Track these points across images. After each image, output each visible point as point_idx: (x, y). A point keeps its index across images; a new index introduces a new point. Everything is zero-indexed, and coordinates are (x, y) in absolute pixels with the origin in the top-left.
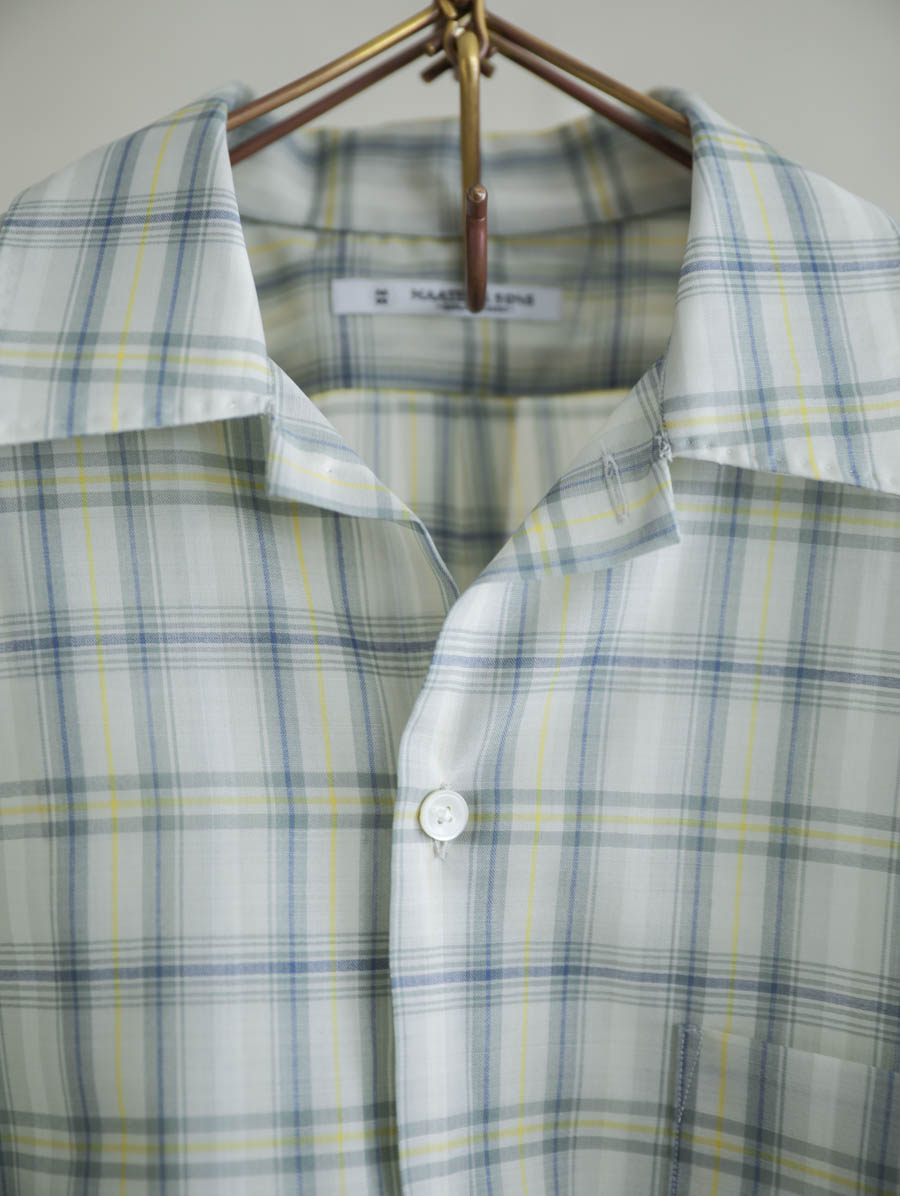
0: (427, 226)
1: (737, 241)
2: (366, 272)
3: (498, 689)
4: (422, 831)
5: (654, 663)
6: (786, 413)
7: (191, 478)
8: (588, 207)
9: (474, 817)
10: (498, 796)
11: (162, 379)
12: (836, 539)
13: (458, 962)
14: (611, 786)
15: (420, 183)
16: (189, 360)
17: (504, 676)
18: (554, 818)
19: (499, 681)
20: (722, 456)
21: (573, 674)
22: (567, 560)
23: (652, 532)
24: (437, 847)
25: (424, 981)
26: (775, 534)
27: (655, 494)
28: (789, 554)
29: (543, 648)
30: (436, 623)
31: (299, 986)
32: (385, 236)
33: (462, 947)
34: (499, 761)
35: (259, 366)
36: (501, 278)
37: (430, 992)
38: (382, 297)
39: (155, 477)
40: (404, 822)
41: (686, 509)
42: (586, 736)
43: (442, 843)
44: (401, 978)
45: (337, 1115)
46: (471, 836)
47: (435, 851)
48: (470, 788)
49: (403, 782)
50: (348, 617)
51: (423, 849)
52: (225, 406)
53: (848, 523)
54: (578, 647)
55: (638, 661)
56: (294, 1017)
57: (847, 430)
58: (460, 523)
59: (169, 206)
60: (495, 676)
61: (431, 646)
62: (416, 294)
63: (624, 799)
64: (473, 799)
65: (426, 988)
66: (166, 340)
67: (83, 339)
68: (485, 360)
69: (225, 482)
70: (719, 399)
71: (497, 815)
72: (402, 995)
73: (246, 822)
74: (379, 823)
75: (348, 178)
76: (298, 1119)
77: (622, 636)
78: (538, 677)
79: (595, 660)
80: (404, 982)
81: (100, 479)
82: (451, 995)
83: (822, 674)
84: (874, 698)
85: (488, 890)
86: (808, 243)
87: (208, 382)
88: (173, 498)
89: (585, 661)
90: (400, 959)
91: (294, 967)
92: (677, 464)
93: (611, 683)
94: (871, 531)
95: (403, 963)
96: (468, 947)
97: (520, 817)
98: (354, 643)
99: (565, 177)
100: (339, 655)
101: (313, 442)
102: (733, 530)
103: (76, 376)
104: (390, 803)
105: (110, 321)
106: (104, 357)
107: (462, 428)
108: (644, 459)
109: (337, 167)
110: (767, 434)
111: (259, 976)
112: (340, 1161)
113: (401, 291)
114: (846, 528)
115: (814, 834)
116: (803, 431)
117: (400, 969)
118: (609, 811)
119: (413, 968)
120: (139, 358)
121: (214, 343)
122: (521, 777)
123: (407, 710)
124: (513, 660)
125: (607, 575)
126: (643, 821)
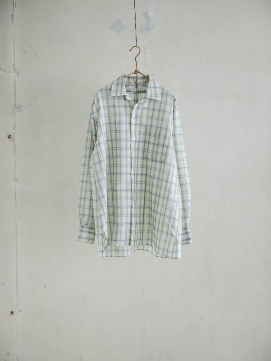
0: (134, 83)
1: (151, 86)
2: (131, 85)
3: (137, 110)
6: (153, 96)
7: (122, 98)
8: (144, 82)
11: (121, 93)
14: (143, 115)
15: (134, 80)
16: (122, 92)
18: (140, 116)
21: (141, 109)
22: (141, 103)
23: (145, 102)
26: (152, 102)
27: (145, 100)
28: (153, 103)
29: (139, 108)
32: (132, 83)
34: (137, 113)
35: (126, 92)
36: (138, 86)
38: (132, 87)
39: (120, 98)
40: (132, 116)
41: (147, 100)
42: (142, 112)
45: (128, 131)
46: (135, 117)
50: (130, 105)
51: (133, 118)
52: (124, 95)
53: (156, 102)
54: (141, 108)
55: (145, 108)
56: (126, 126)
57: (156, 97)
58: (135, 100)
59: (121, 83)
61: (134, 107)
64: (136, 115)
66: (121, 91)
67: (117, 91)
68: (137, 91)
69: (123, 98)
70: (149, 95)
73: (124, 116)
74: (131, 116)
75: (130, 80)
76: (126, 131)
78: (139, 109)
81: (117, 98)
82: (134, 125)
83: (154, 109)
84: (157, 111)
85: (136, 120)
86: (155, 86)
87: (123, 93)
88: (121, 99)
91: (126, 123)
92: (147, 98)
93: (143, 109)
96: (135, 123)
97: (138, 116)
98: (130, 107)
99: (142, 80)
100: (129, 107)
101: (128, 96)
102: (150, 101)
103: (117, 93)
106: (118, 92)
107: (136, 94)
108: (145, 98)
109: (129, 78)
110: (151, 97)
113: (133, 87)
115: (154, 118)
116: (153, 97)
119: (132, 124)
120: (120, 92)
121: (123, 91)
122: (138, 114)
123: (132, 110)
124: (138, 108)
125: (143, 104)
126: (144, 117)
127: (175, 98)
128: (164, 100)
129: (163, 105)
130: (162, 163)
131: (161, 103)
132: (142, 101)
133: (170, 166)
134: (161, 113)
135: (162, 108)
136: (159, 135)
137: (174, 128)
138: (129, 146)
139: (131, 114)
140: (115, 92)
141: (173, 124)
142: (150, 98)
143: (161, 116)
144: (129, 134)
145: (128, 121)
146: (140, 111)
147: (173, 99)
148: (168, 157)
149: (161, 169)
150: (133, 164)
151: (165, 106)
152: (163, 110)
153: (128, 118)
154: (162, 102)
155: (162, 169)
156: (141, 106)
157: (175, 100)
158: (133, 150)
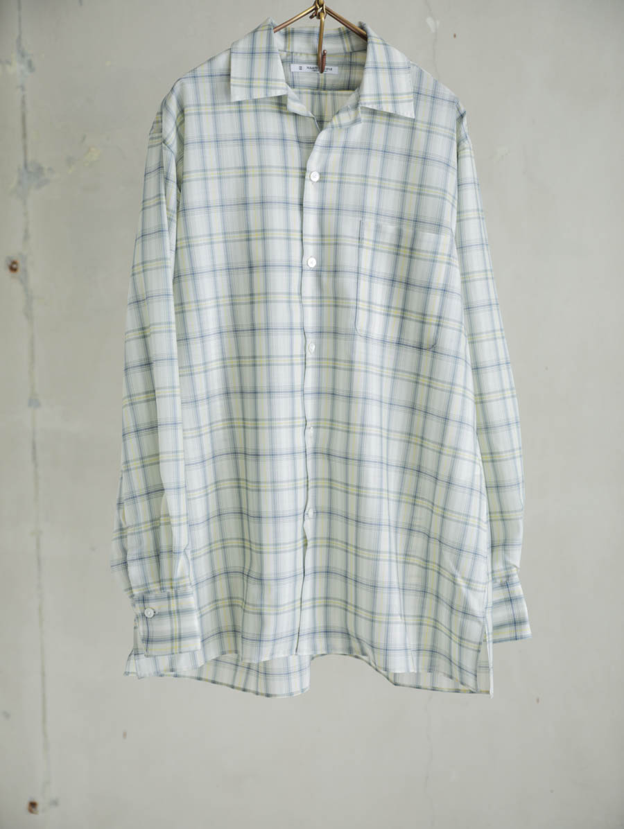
0: (310, 52)
1: (375, 62)
2: (297, 63)
3: (326, 152)
4: (310, 179)
5: (357, 148)
6: (383, 98)
7: (269, 107)
8: (344, 49)
9: (320, 178)
10: (325, 173)
11: (267, 87)
12: (392, 125)
13: (316, 206)
14: (347, 172)
15: (308, 42)
16: (272, 84)
18: (336, 178)
19: (326, 150)
20: (370, 107)
21: (340, 150)
22: (340, 126)
23: (356, 121)
24: (313, 182)
25: (309, 208)
26: (381, 122)
27: (357, 114)
28: (384, 127)
29: (335, 144)
30: (315, 138)
31: (288, 207)
32: (301, 54)
33: (317, 203)
34: (325, 167)
35: (284, 85)
37: (310, 210)
38: (301, 68)
39: (261, 107)
40: (307, 177)
41: (364, 117)
42: (343, 161)
44: (305, 207)
45: (294, 231)
46: (320, 181)
48: (320, 171)
49: (307, 169)
50: (298, 137)
51: (310, 182)
52: (279, 93)
53: (394, 121)
54: (341, 145)
55: (353, 148)
56: (287, 212)
57: (394, 102)
58: (316, 118)
59: (265, 50)
61: (314, 143)
62: (308, 68)
63: (350, 175)
64: (320, 174)
66: (267, 80)
67: (251, 79)
68: (322, 83)
69: (275, 108)
70: (370, 95)
71: (325, 177)
72: (305, 210)
73: (278, 175)
74: (303, 177)
75: (293, 40)
76: (288, 231)
77: (350, 142)
78: (334, 150)
79: (345, 147)
81: (251, 107)
82: (315, 212)
83: (389, 152)
84: (399, 158)
85: (323, 192)
86: (389, 63)
87: (276, 88)
88: (265, 111)
89: (342, 147)
90: (305, 203)
91: (287, 203)
92: (362, 108)
93: (348, 152)
94: (399, 124)
96: (319, 203)
97: (329, 178)
98: (299, 142)
99: (339, 40)
100: (296, 144)
101: (295, 100)
102: (373, 122)
103: (250, 87)
104: (305, 173)
105: (256, 76)
106: (255, 83)
107: (317, 97)
108: (356, 106)
109: (290, 37)
110: (379, 103)
111: (281, 204)
112: (295, 239)
113: (304, 66)
114: (394, 123)
115: (386, 183)
116: (386, 102)
117: (305, 205)
118: (347, 177)
119: (307, 205)
120: (262, 83)
121: (276, 80)
122: (330, 170)
123: (308, 155)
124: (329, 146)
125: (347, 129)
126: (354, 179)
127: (462, 110)
128: (423, 116)
129: (421, 136)
130: (424, 352)
131: (413, 128)
132: (345, 118)
133: (456, 363)
134: (416, 166)
135: (419, 148)
136: (412, 249)
137: (459, 221)
138: (295, 289)
139: (304, 170)
140: (245, 83)
141: (456, 205)
142: (375, 107)
143: (414, 178)
144: (296, 245)
145: (294, 196)
146: (335, 156)
147: (455, 115)
148: (446, 327)
149: (422, 373)
150: (309, 356)
151: (428, 139)
152: (421, 154)
153: (294, 183)
154: (419, 125)
155: (425, 371)
156: (340, 139)
157: (462, 116)
158: (310, 303)
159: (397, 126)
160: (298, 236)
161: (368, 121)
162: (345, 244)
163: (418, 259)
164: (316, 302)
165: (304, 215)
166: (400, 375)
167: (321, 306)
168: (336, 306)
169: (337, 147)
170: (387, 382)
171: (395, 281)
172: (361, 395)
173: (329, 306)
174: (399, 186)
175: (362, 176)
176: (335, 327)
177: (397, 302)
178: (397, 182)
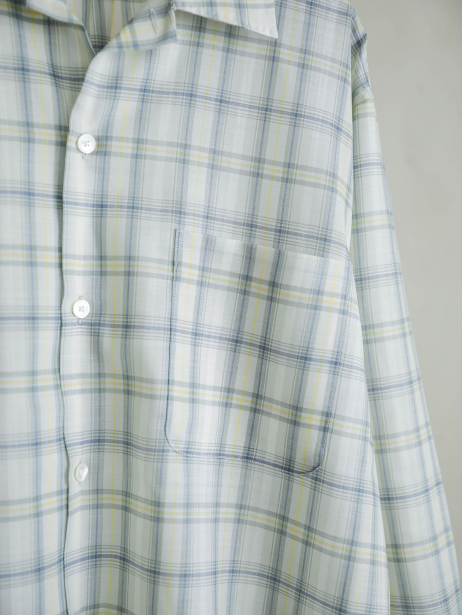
3: (108, 97)
4: (78, 149)
5: (168, 93)
9: (98, 146)
10: (107, 138)
12: (235, 52)
13: (90, 200)
14: (150, 138)
17: (111, 92)
18: (129, 148)
19: (109, 94)
20: (194, 11)
21: (136, 95)
22: (136, 45)
23: (166, 38)
25: (76, 204)
26: (213, 47)
27: (167, 24)
28: (219, 55)
29: (125, 83)
30: (85, 69)
31: (32, 201)
33: (92, 194)
34: (108, 126)
37: (78, 209)
40: (71, 143)
42: (141, 118)
43: (85, 154)
44: (67, 201)
45: (45, 249)
46: (96, 153)
47: (83, 156)
48: (97, 134)
49: (71, 128)
50: (53, 66)
51: (78, 156)
53: (239, 45)
54: (138, 85)
55: (161, 93)
56: (30, 212)
57: (241, 8)
60: (107, 92)
61: (83, 78)
63: (155, 143)
64: (98, 139)
65: (77, 207)
71: (106, 145)
72: (67, 207)
73: (12, 139)
74: (62, 145)
76: (31, 248)
77: (155, 82)
78: (123, 94)
79: (145, 91)
80: (68, 203)
82: (86, 212)
83: (228, 102)
84: (247, 113)
85: (102, 174)
89: (141, 90)
90: (67, 194)
91: (30, 194)
92: (178, 13)
93: (151, 100)
94: (248, 50)
95: (68, 196)
96: (94, 195)
97: (115, 147)
98: (55, 76)
100: (49, 79)
102: (198, 44)
104: (66, 137)
108: (166, 9)
110: (212, 5)
111: (16, 195)
112: (46, 265)
114: (239, 48)
115: (224, 161)
116: (224, 5)
117: (67, 198)
118: (149, 146)
119: (72, 199)
122: (116, 132)
123: (73, 101)
124: (114, 86)
125: (151, 53)
126: (161, 151)
127: (361, 31)
128: (292, 37)
129: (288, 73)
130: (296, 478)
131: (274, 59)
132: (145, 31)
133: (358, 502)
134: (279, 129)
135: (285, 94)
136: (273, 284)
137: (356, 231)
138: (46, 362)
139: (63, 130)
141: (351, 202)
142: (203, 12)
143: (276, 151)
144: (48, 278)
145: (45, 179)
146: (127, 106)
147: (349, 42)
148: (339, 433)
149: (291, 516)
150: (75, 488)
151: (301, 80)
152: (289, 107)
153: (45, 155)
154: (284, 54)
155: (298, 513)
156: (135, 74)
157: (358, 45)
158: (79, 387)
159: (243, 54)
160: (53, 257)
161: (190, 43)
162: (147, 275)
163: (286, 303)
164: (90, 383)
165: (65, 217)
166: (249, 515)
167: (100, 390)
168: (128, 392)
169: (129, 89)
170: (226, 531)
171: (241, 342)
172: (177, 570)
173: (115, 391)
174: (249, 166)
175: (178, 145)
176: (127, 433)
177: (245, 381)
178: (244, 157)
